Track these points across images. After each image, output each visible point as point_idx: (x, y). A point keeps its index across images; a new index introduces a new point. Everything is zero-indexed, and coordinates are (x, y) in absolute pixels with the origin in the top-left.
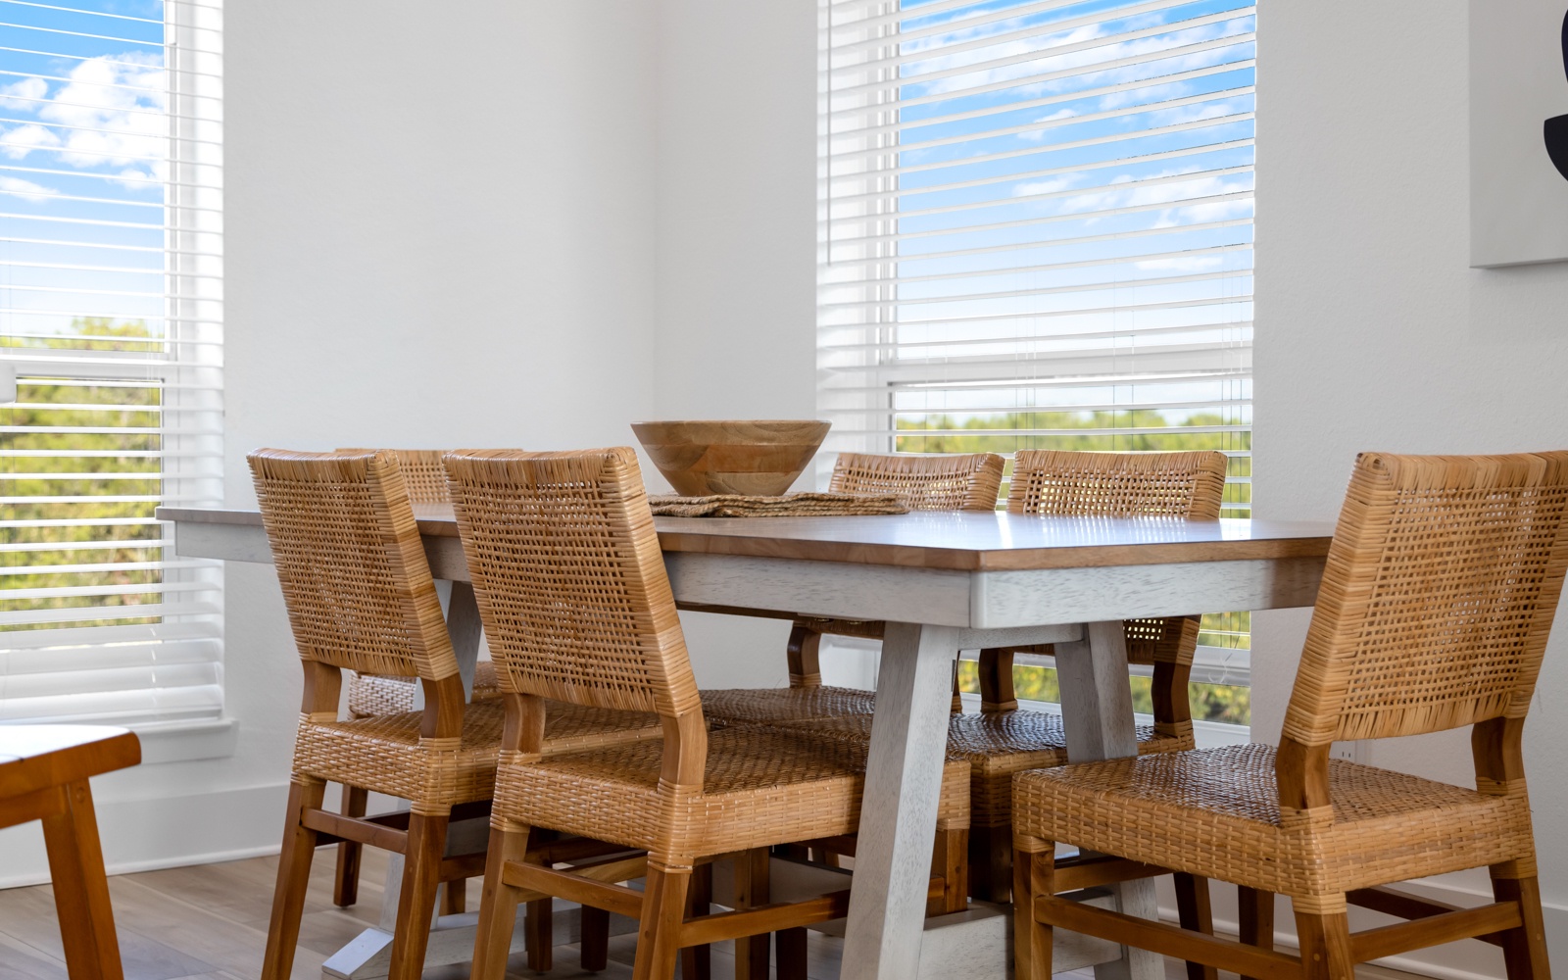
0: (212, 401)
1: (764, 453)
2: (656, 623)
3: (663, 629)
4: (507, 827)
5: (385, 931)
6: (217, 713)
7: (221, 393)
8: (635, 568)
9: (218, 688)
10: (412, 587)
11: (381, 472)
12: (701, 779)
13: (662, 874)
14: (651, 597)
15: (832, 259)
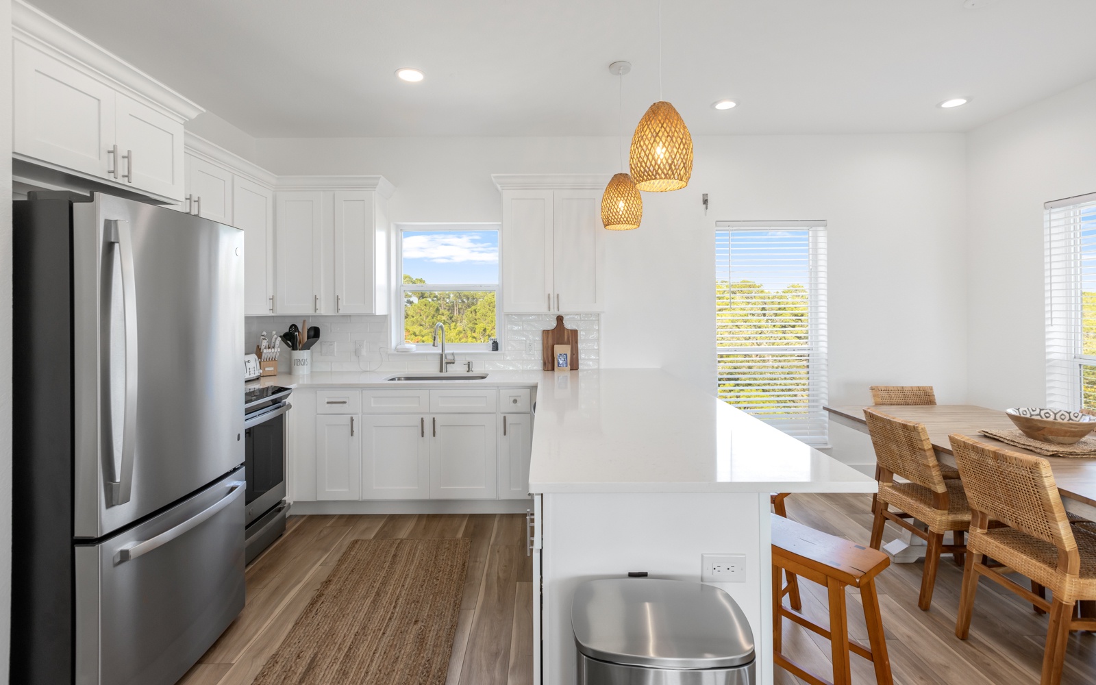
0: (824, 362)
1: (1071, 432)
2: (1058, 519)
3: (1060, 521)
4: (974, 552)
5: (905, 543)
6: (826, 444)
7: (827, 360)
8: (1049, 500)
9: (826, 437)
10: (931, 465)
11: (920, 431)
12: (1078, 572)
13: (1062, 604)
14: (1055, 510)
15: (1053, 323)
